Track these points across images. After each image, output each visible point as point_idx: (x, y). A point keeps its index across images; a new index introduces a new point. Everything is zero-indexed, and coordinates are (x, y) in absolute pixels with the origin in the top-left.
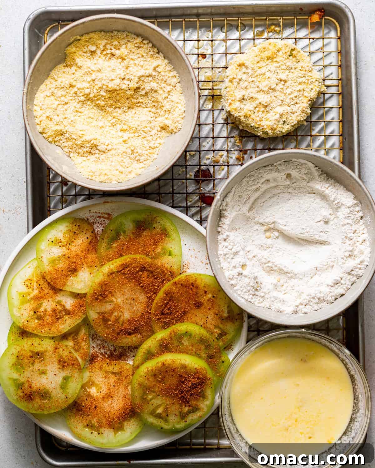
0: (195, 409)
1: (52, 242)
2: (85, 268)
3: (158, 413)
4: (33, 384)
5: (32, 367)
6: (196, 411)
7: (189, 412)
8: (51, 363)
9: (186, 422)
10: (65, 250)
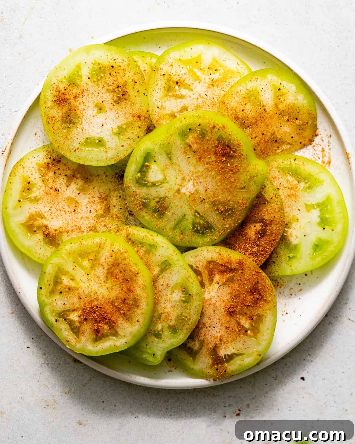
0: (76, 331)
1: (279, 89)
2: (252, 142)
3: (61, 279)
4: (80, 100)
5: (104, 91)
6: (74, 333)
7: (70, 323)
8: (117, 115)
9: (57, 321)
10: (271, 109)
